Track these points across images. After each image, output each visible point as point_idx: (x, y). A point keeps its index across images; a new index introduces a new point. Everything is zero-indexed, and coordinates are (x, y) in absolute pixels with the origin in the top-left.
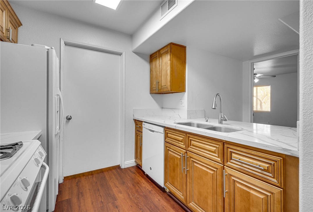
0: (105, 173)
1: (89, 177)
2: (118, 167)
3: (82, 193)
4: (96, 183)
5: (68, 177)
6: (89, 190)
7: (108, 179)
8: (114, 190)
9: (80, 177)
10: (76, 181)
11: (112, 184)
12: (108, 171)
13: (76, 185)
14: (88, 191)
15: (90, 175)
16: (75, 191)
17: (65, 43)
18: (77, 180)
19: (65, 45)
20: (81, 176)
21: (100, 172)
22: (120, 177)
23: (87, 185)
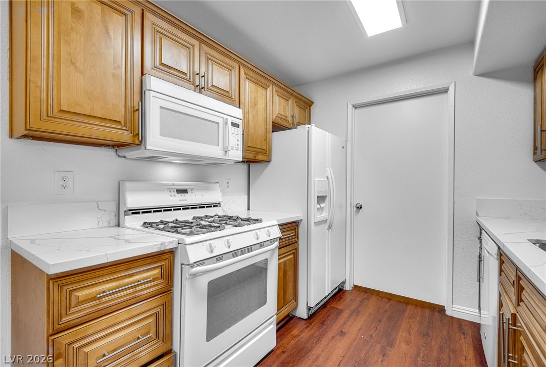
0: (409, 307)
1: (383, 299)
2: (441, 309)
3: (359, 312)
4: (386, 311)
5: (360, 287)
6: (370, 314)
7: (406, 315)
8: (400, 333)
9: (372, 294)
10: (364, 297)
11: (404, 325)
12: (416, 306)
13: (361, 300)
14: (367, 314)
15: (387, 298)
16: (354, 307)
17: (354, 106)
18: (366, 296)
19: (355, 108)
20: (374, 293)
21: (403, 302)
22: (428, 324)
23: (372, 307)
